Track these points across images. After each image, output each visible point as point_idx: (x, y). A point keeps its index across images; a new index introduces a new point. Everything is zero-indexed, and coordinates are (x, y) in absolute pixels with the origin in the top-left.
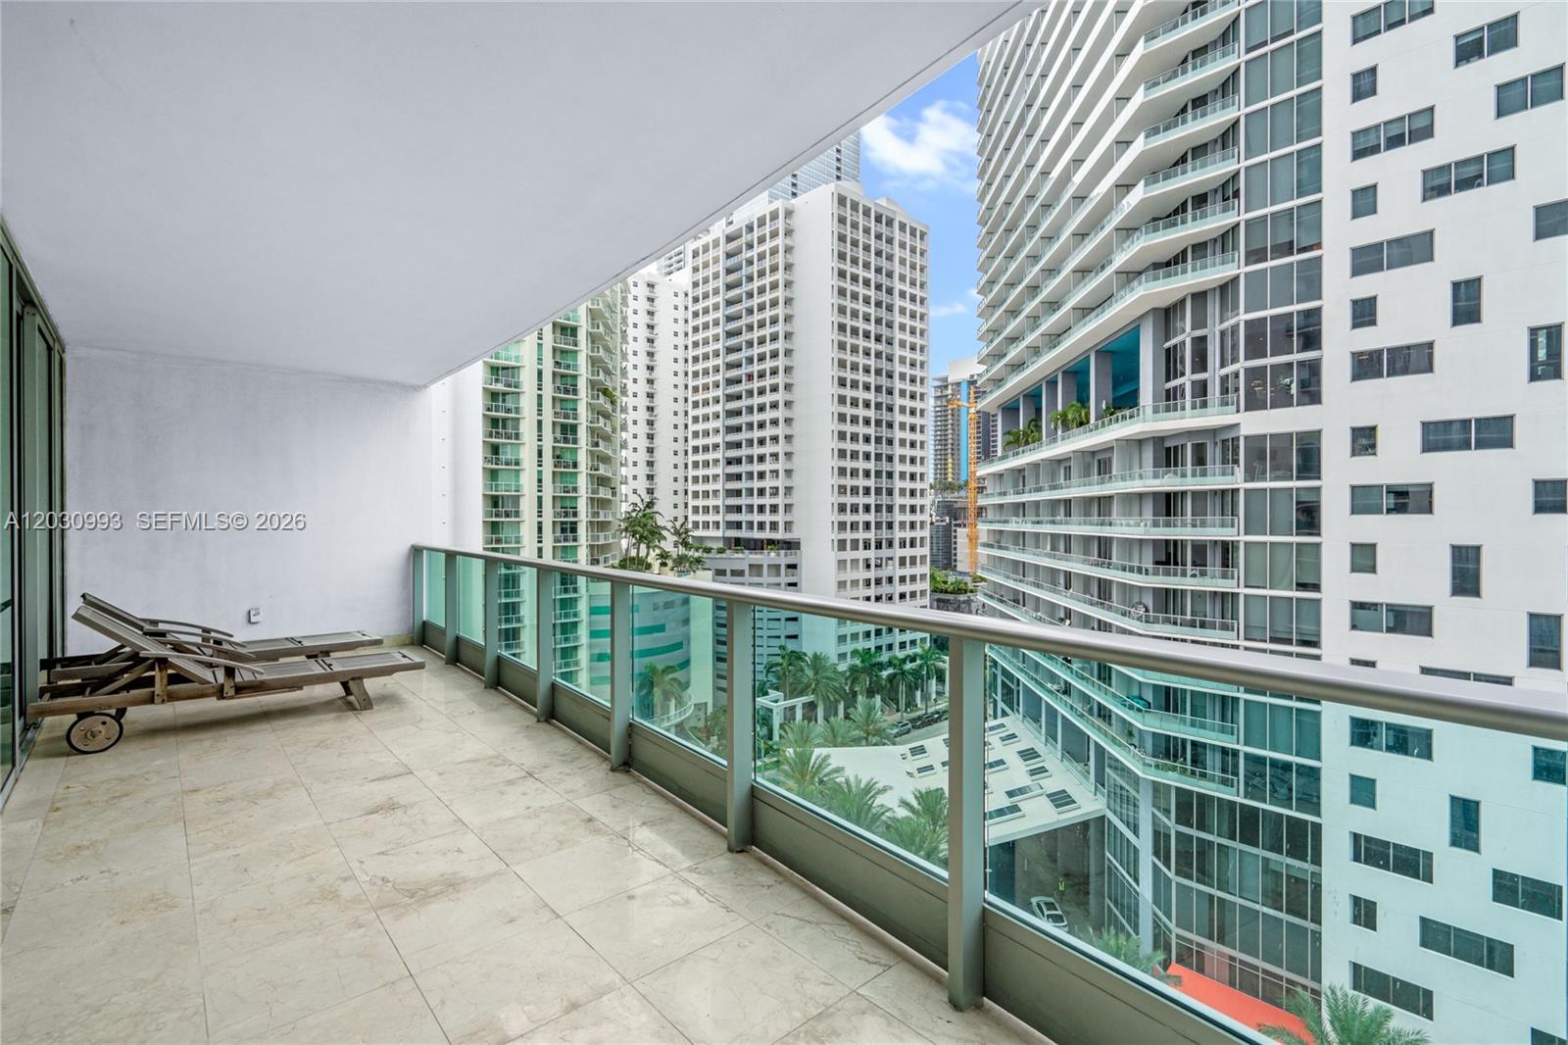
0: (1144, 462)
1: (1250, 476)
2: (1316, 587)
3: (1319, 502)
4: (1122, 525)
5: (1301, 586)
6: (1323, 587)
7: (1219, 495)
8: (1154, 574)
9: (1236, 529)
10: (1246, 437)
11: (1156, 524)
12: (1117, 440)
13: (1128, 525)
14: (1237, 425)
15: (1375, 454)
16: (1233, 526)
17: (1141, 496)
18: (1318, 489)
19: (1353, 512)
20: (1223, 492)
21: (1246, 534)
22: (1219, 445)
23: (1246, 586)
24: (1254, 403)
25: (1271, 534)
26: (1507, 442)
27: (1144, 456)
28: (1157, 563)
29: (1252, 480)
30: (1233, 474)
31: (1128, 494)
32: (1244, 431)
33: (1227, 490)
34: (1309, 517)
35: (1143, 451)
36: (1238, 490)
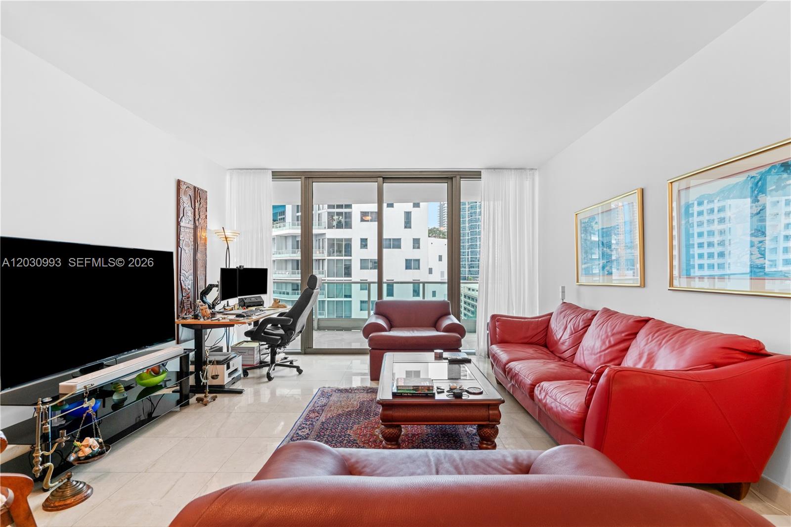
0: (288, 246)
1: (329, 255)
2: (350, 296)
3: (351, 265)
4: (279, 273)
5: (346, 296)
6: (352, 296)
7: (318, 261)
8: (292, 294)
9: (324, 275)
10: (328, 239)
11: (293, 273)
12: (276, 236)
13: (282, 274)
14: (325, 234)
15: (367, 248)
16: (323, 274)
17: (286, 261)
18: (351, 260)
19: (361, 269)
20: (319, 260)
21: (328, 277)
22: (318, 241)
23: (328, 298)
24: (330, 226)
25: (336, 277)
26: (399, 247)
27: (288, 243)
28: (293, 290)
29: (330, 256)
30: (323, 253)
31: (281, 260)
32: (328, 236)
33: (321, 259)
34: (348, 272)
35: (287, 241)
36: (325, 259)
